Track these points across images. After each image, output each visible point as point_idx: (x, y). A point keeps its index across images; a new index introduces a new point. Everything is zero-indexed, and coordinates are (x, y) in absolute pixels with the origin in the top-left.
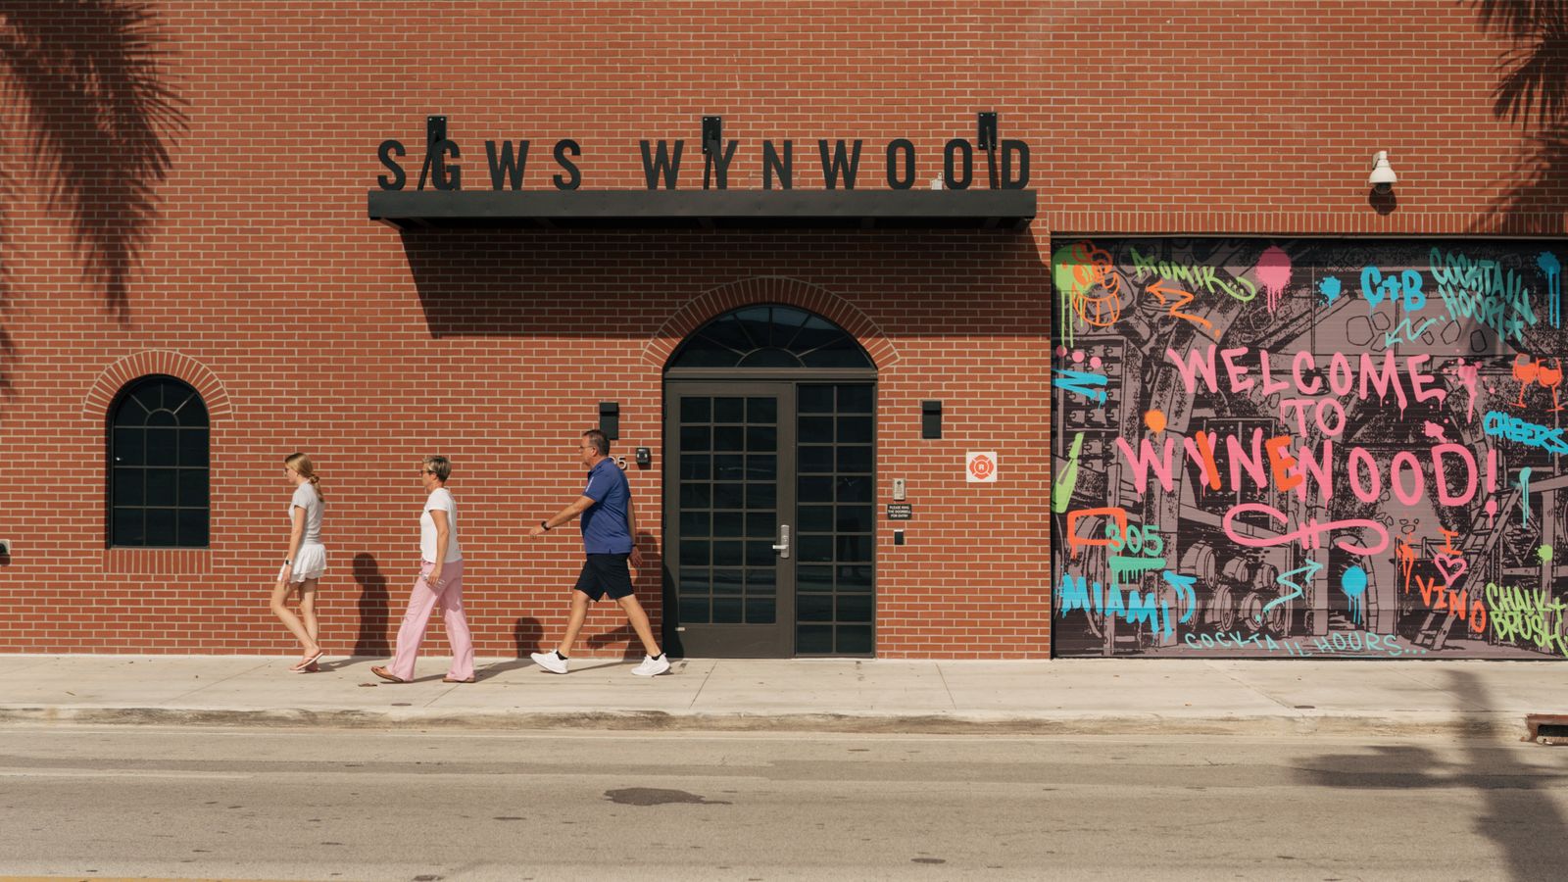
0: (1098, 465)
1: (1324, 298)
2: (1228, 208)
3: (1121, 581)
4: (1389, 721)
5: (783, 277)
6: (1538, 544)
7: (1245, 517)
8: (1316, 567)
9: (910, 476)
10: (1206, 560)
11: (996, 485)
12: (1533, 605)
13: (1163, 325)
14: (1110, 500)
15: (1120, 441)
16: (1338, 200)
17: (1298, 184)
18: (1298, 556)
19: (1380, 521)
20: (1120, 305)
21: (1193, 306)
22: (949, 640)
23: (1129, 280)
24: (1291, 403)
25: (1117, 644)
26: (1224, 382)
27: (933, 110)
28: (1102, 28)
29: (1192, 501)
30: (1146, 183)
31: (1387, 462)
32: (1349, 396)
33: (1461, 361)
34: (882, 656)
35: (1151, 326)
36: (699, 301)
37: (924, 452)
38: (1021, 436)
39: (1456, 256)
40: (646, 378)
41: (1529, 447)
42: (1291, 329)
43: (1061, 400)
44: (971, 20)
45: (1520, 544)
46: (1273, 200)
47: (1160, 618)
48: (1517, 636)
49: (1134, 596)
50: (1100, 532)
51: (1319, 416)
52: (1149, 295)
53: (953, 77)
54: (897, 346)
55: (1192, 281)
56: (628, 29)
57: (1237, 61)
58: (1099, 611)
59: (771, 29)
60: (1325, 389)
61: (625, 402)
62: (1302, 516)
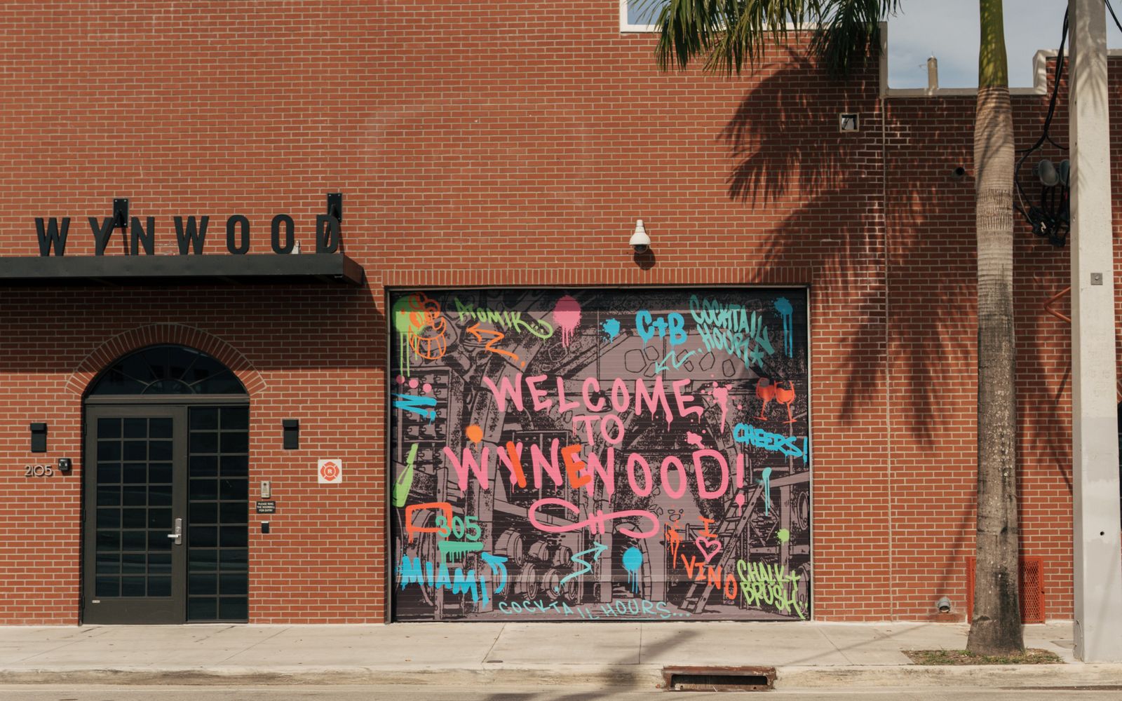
0: (429, 469)
1: (607, 336)
2: (523, 266)
3: (448, 561)
4: (552, 673)
5: (176, 323)
6: (778, 529)
7: (546, 509)
8: (602, 549)
9: (274, 479)
10: (516, 543)
11: (341, 485)
12: (774, 577)
13: (481, 358)
14: (439, 496)
15: (447, 450)
16: (609, 259)
17: (578, 246)
18: (588, 539)
19: (652, 511)
20: (446, 343)
21: (504, 343)
22: (305, 608)
23: (454, 323)
24: (581, 418)
25: (445, 611)
26: (528, 403)
27: (292, 192)
28: (424, 127)
29: (504, 497)
30: (458, 247)
31: (657, 464)
32: (627, 413)
33: (715, 384)
34: (252, 621)
35: (471, 359)
36: (110, 343)
37: (285, 460)
38: (360, 447)
39: (710, 301)
40: (69, 403)
41: (769, 452)
42: (581, 360)
43: (400, 418)
44: (322, 122)
45: (763, 528)
46: (559, 259)
47: (479, 590)
48: (762, 601)
49: (459, 571)
50: (431, 522)
51: (603, 429)
52: (469, 334)
53: (308, 166)
54: (264, 376)
55: (502, 323)
56: (56, 131)
57: (530, 151)
58: (431, 585)
59: (168, 130)
60: (608, 407)
61: (52, 422)
62: (590, 508)
